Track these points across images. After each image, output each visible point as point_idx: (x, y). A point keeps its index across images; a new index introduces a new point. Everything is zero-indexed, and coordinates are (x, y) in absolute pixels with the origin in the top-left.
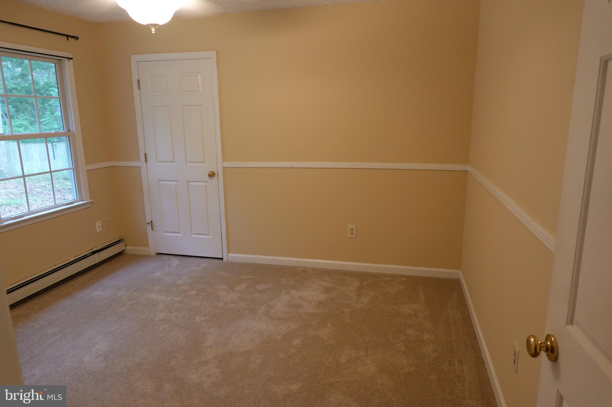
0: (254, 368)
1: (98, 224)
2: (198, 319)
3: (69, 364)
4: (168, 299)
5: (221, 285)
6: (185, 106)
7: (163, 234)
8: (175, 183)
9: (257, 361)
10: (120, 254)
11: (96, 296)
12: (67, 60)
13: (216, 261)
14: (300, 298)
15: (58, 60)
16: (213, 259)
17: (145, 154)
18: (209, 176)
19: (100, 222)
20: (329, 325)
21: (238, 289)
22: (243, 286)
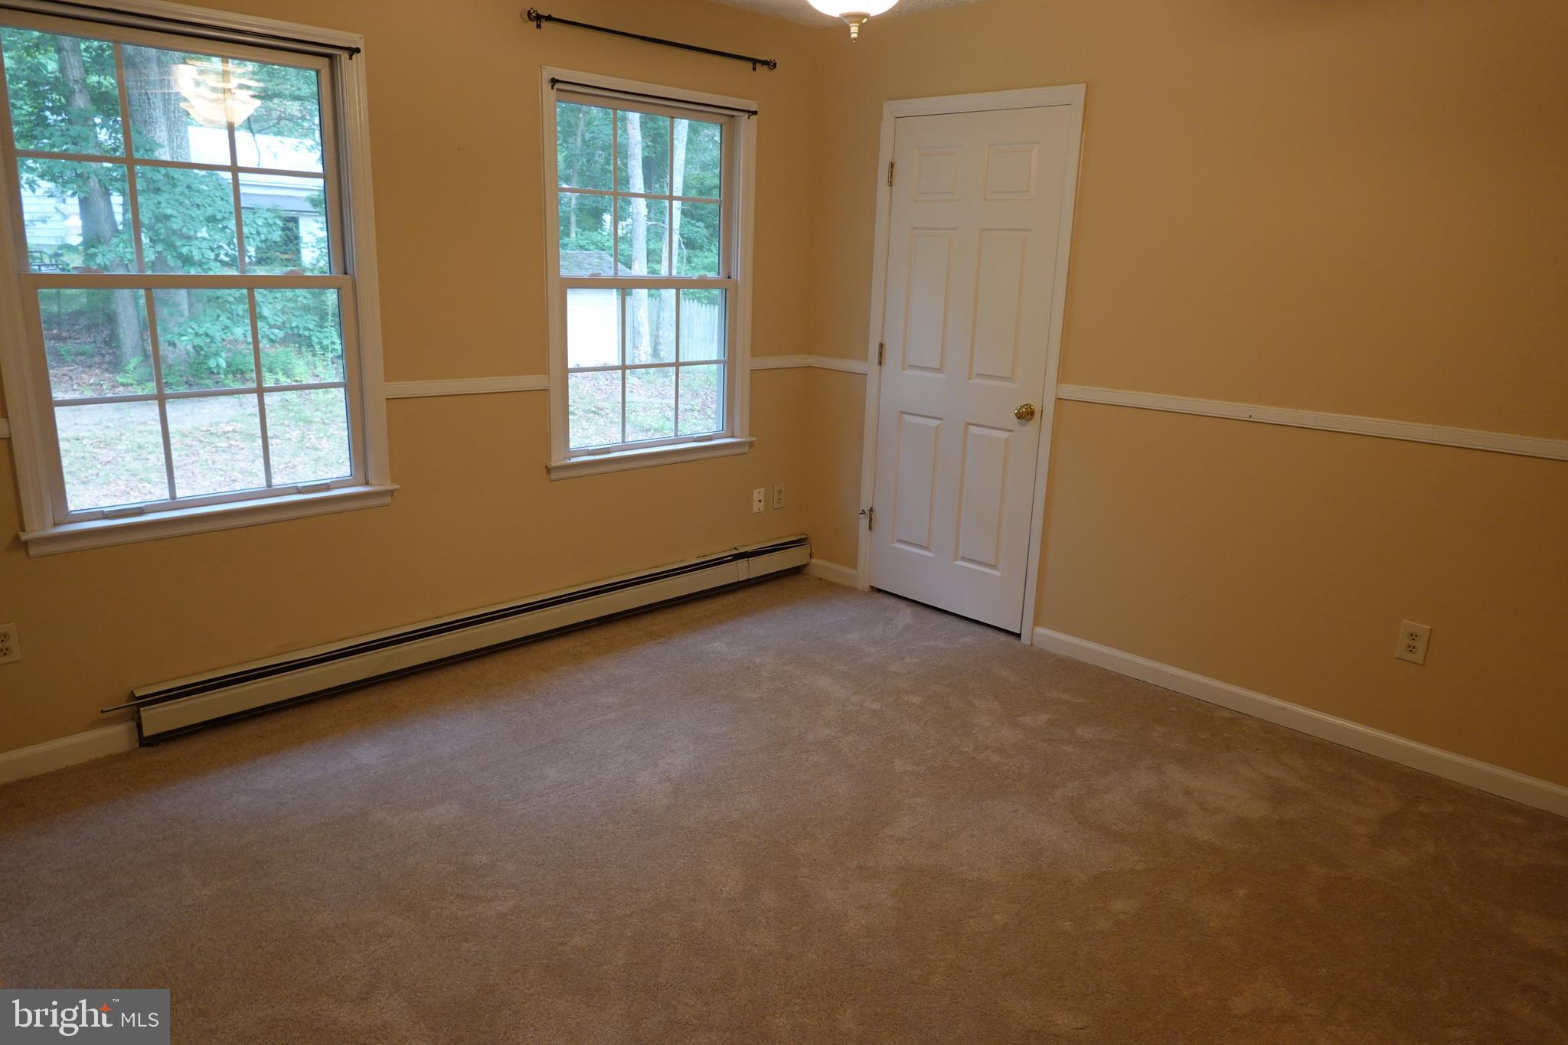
0: (982, 930)
1: (758, 494)
2: (899, 765)
3: (610, 777)
4: (854, 699)
5: (988, 700)
6: (986, 230)
7: (893, 545)
8: (935, 423)
9: (997, 917)
10: (796, 571)
11: (713, 653)
12: (747, 115)
13: (1003, 638)
14: (1187, 792)
15: (727, 116)
16: (997, 632)
17: (881, 346)
18: (1018, 418)
19: (762, 490)
20: (1242, 892)
21: (1028, 720)
22: (1043, 718)
